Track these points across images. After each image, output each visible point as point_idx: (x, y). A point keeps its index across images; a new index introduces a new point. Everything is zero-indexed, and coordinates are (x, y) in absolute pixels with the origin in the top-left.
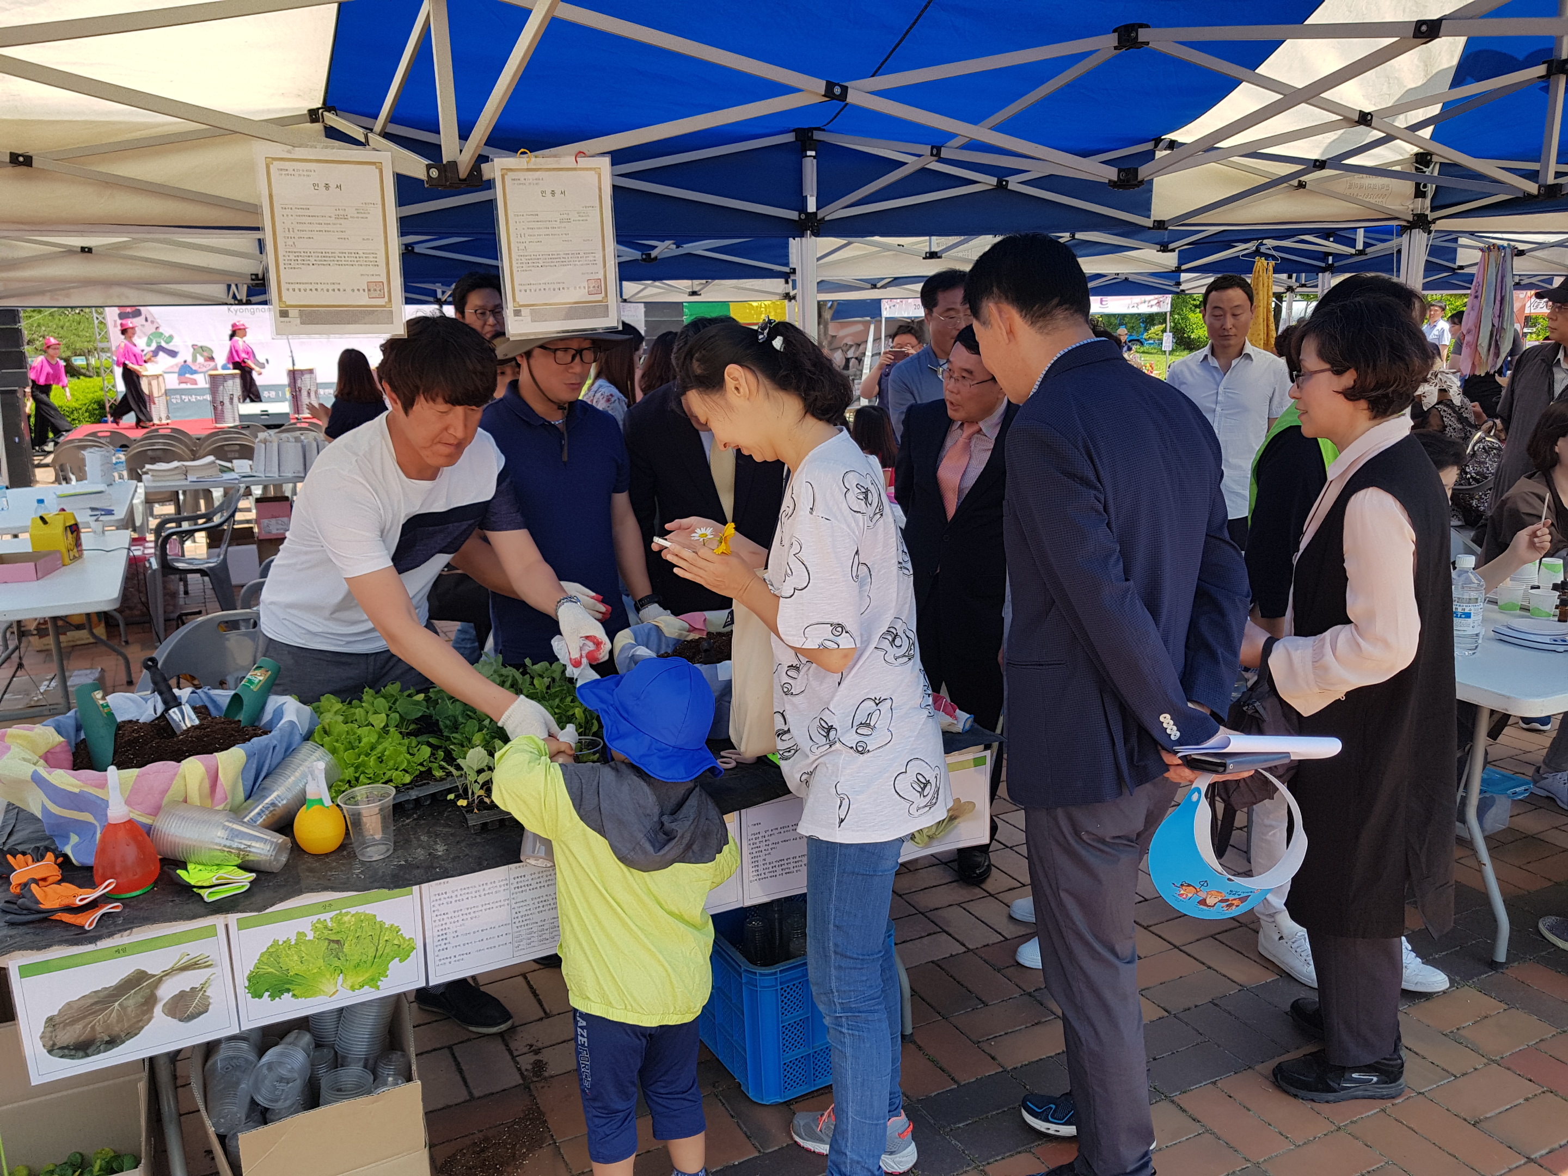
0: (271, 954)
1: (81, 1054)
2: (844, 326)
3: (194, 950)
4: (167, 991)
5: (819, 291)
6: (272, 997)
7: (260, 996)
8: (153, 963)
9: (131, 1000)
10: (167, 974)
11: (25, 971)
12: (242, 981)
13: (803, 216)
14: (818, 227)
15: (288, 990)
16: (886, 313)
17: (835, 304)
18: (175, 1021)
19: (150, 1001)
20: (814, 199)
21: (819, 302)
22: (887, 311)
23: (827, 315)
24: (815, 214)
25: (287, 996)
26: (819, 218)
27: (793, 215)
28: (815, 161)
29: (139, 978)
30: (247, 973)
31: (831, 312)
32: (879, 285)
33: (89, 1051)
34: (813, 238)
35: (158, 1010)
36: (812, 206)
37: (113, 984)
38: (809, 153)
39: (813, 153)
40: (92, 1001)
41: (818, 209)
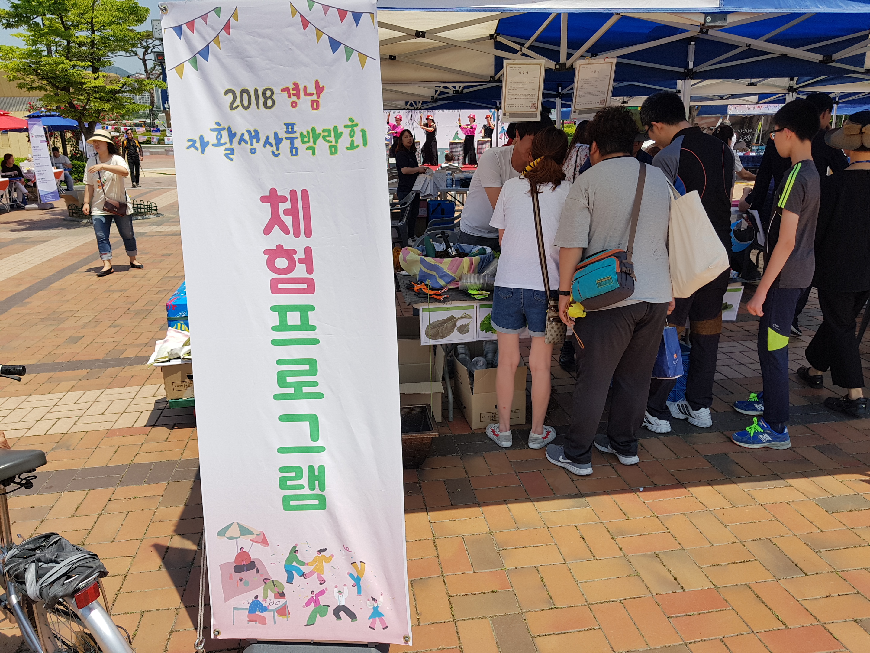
0: (488, 317)
1: (434, 338)
2: (703, 119)
3: (467, 312)
4: (459, 324)
5: (691, 101)
6: (486, 332)
7: (483, 331)
8: (456, 314)
9: (449, 325)
10: (460, 318)
11: (424, 310)
12: (479, 325)
13: (686, 71)
14: (692, 75)
15: (491, 330)
16: (729, 112)
17: (700, 107)
18: (459, 333)
19: (454, 325)
20: (692, 62)
21: (690, 107)
22: (731, 111)
23: (695, 113)
24: (692, 69)
25: (490, 332)
26: (694, 71)
27: (682, 70)
28: (694, 46)
29: (452, 318)
30: (480, 322)
31: (697, 111)
32: (724, 98)
33: (437, 338)
34: (690, 80)
35: (456, 329)
36: (691, 66)
37: (445, 318)
38: (692, 43)
39: (694, 43)
40: (439, 323)
41: (693, 67)
